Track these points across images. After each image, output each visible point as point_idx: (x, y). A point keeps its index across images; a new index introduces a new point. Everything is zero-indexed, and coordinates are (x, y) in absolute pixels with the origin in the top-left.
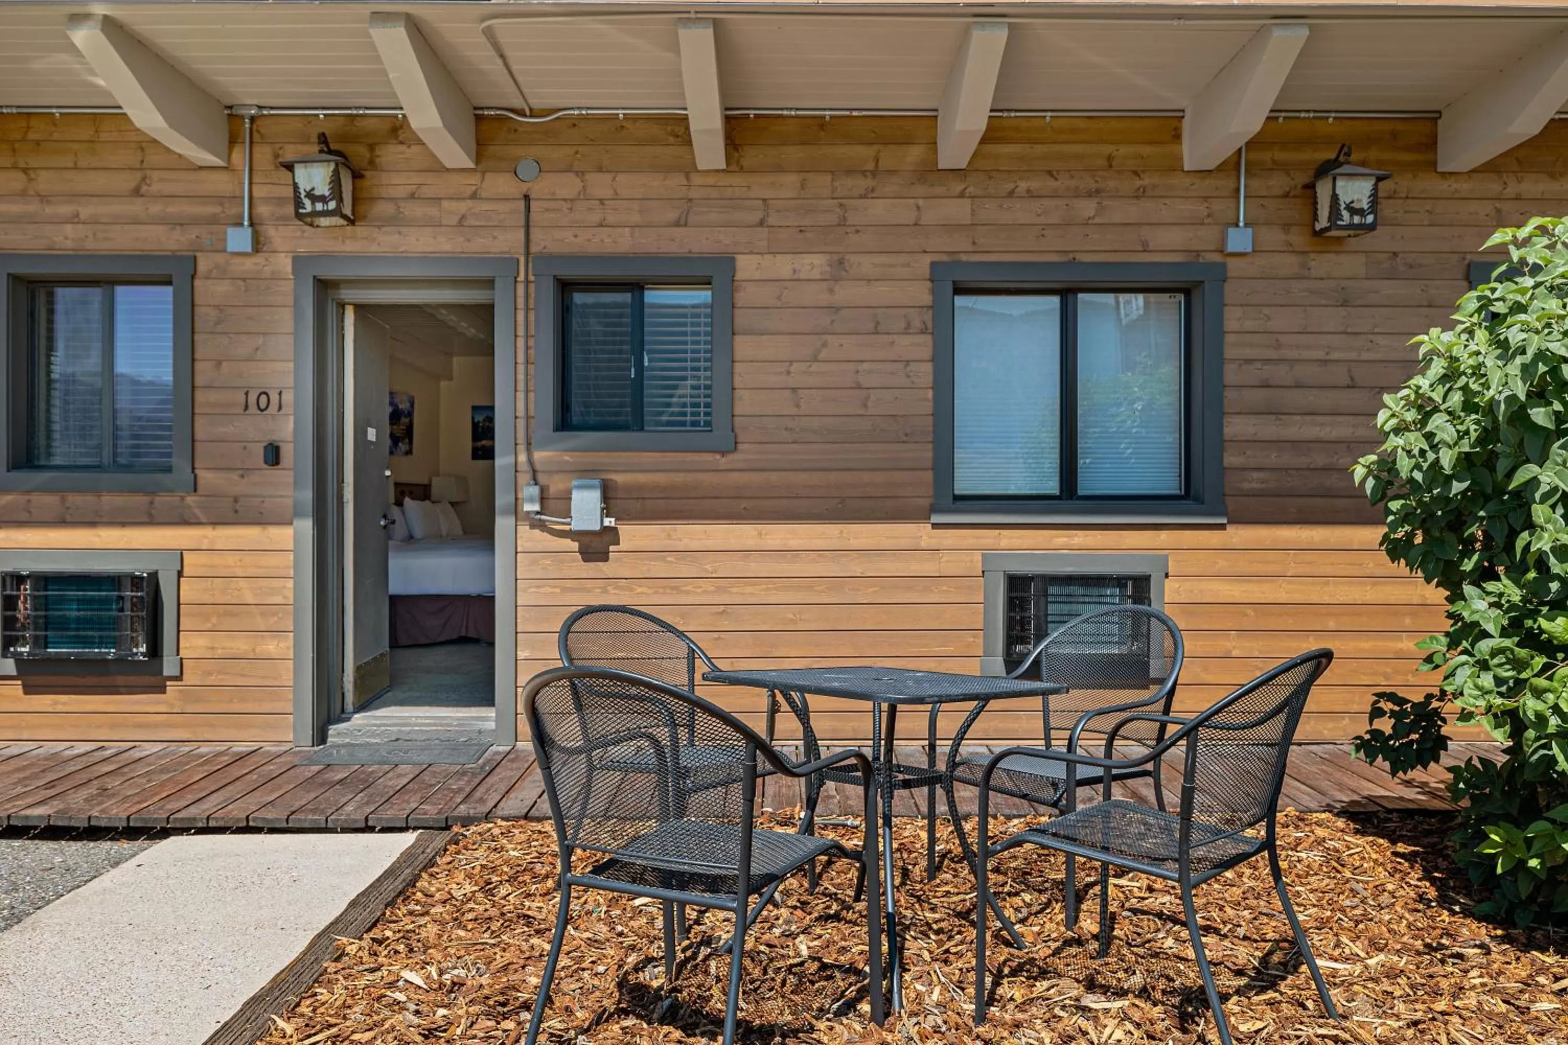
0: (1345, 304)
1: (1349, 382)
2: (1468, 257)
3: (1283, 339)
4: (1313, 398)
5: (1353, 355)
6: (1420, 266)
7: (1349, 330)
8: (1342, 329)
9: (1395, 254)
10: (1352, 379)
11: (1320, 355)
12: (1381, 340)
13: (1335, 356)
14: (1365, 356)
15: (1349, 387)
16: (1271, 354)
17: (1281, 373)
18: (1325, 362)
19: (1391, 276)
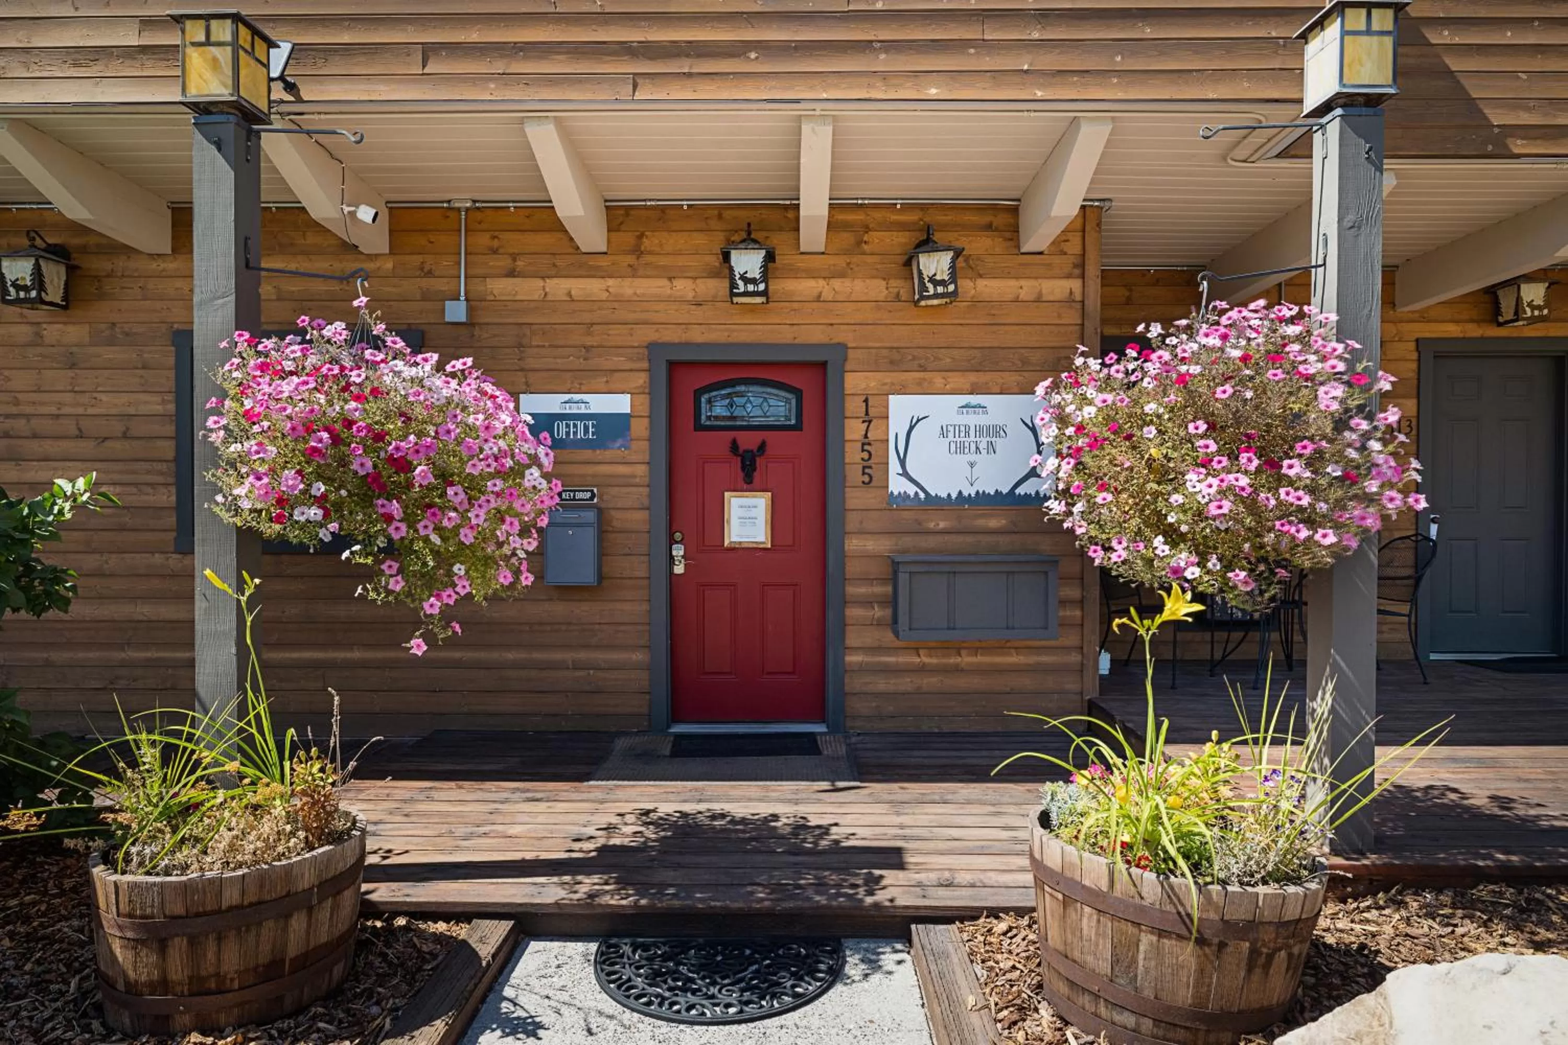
0: (72, 366)
1: (77, 433)
2: (176, 326)
3: (19, 396)
4: (49, 447)
5: (80, 411)
6: (136, 334)
7: (76, 389)
8: (70, 388)
9: (114, 324)
10: (80, 430)
11: (53, 410)
12: (104, 397)
13: (66, 410)
14: (90, 411)
15: (77, 437)
16: (14, 410)
17: (20, 425)
18: (58, 416)
19: (111, 342)
